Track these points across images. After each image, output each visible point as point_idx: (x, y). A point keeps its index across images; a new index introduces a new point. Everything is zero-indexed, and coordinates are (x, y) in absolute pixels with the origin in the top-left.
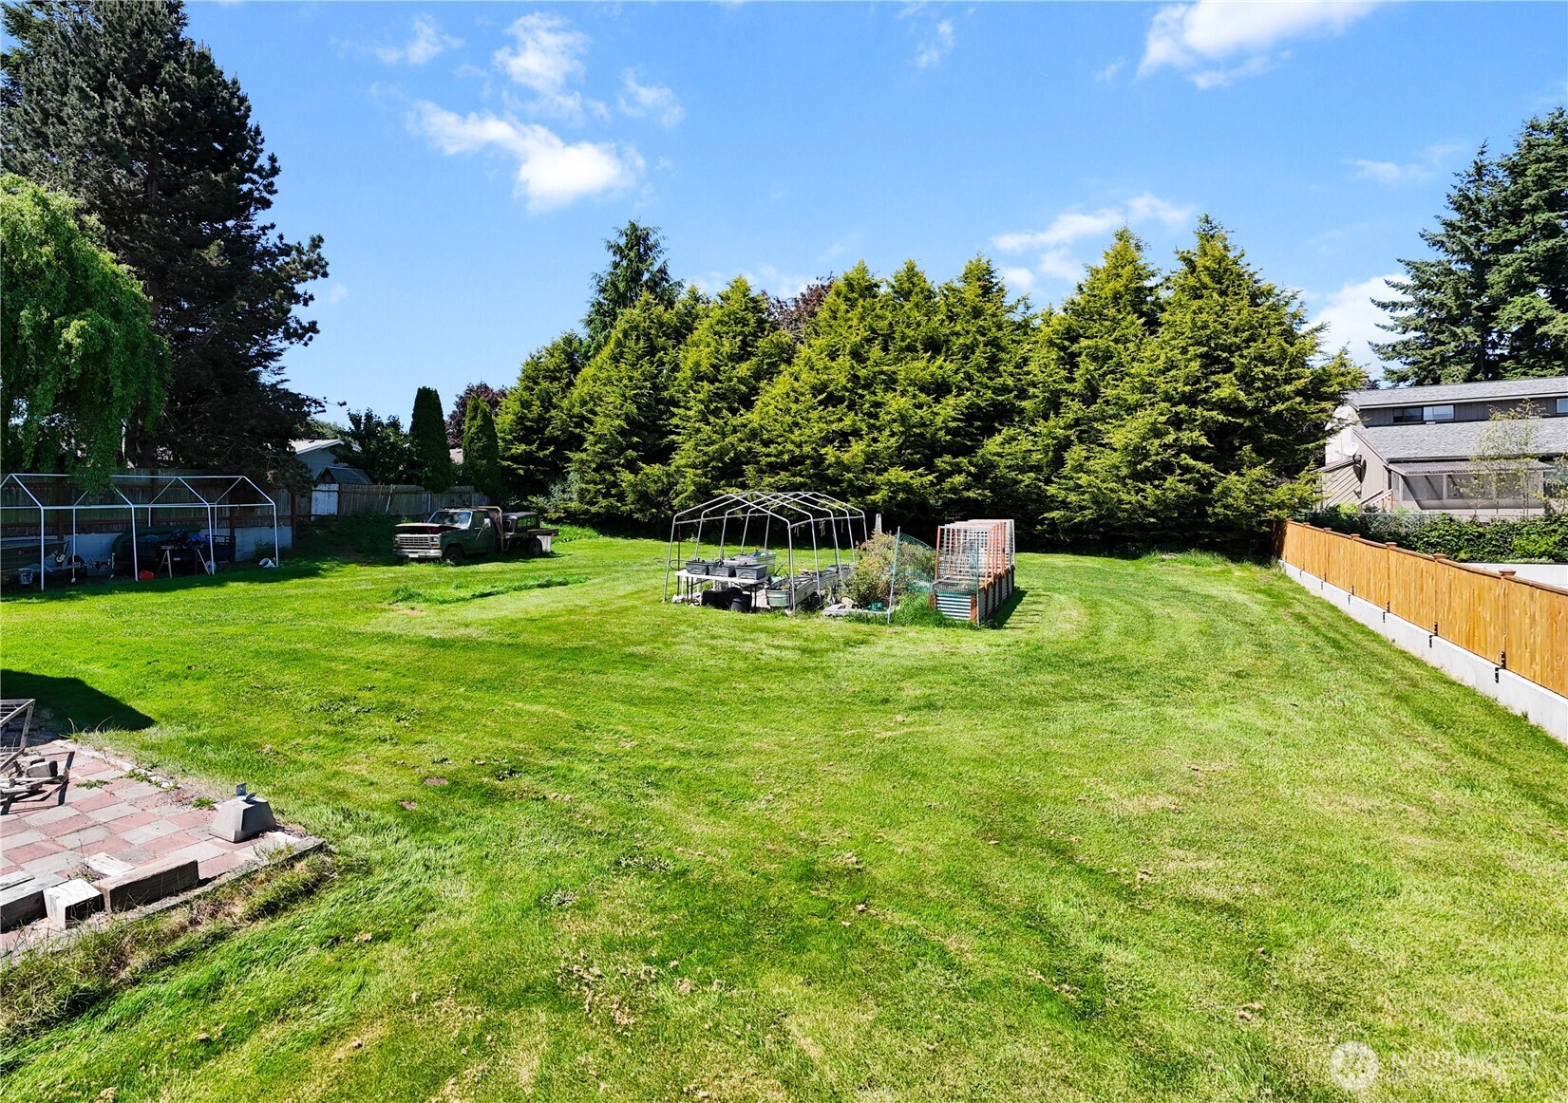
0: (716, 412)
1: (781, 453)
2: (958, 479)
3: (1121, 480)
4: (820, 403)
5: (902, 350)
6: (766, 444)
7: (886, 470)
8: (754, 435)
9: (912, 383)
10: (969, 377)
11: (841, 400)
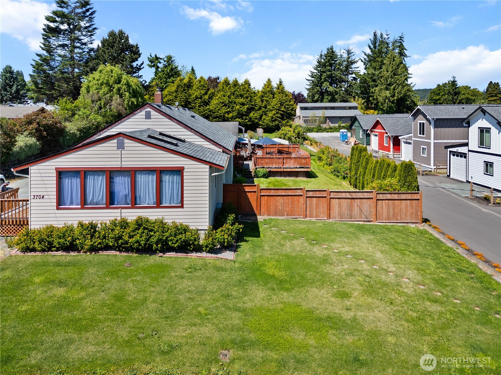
0: (202, 106)
1: (217, 115)
2: (247, 120)
3: (270, 121)
4: (223, 106)
5: (236, 96)
6: (214, 113)
7: (236, 119)
8: (210, 111)
9: (239, 103)
10: (247, 102)
11: (227, 105)
